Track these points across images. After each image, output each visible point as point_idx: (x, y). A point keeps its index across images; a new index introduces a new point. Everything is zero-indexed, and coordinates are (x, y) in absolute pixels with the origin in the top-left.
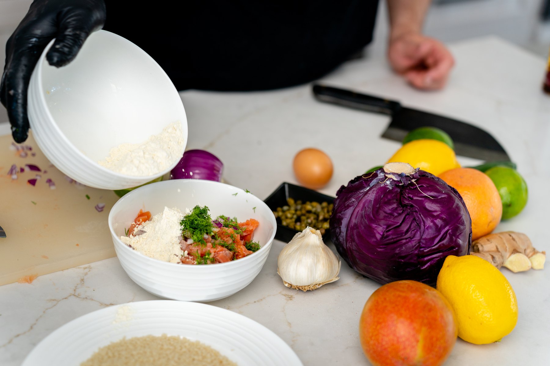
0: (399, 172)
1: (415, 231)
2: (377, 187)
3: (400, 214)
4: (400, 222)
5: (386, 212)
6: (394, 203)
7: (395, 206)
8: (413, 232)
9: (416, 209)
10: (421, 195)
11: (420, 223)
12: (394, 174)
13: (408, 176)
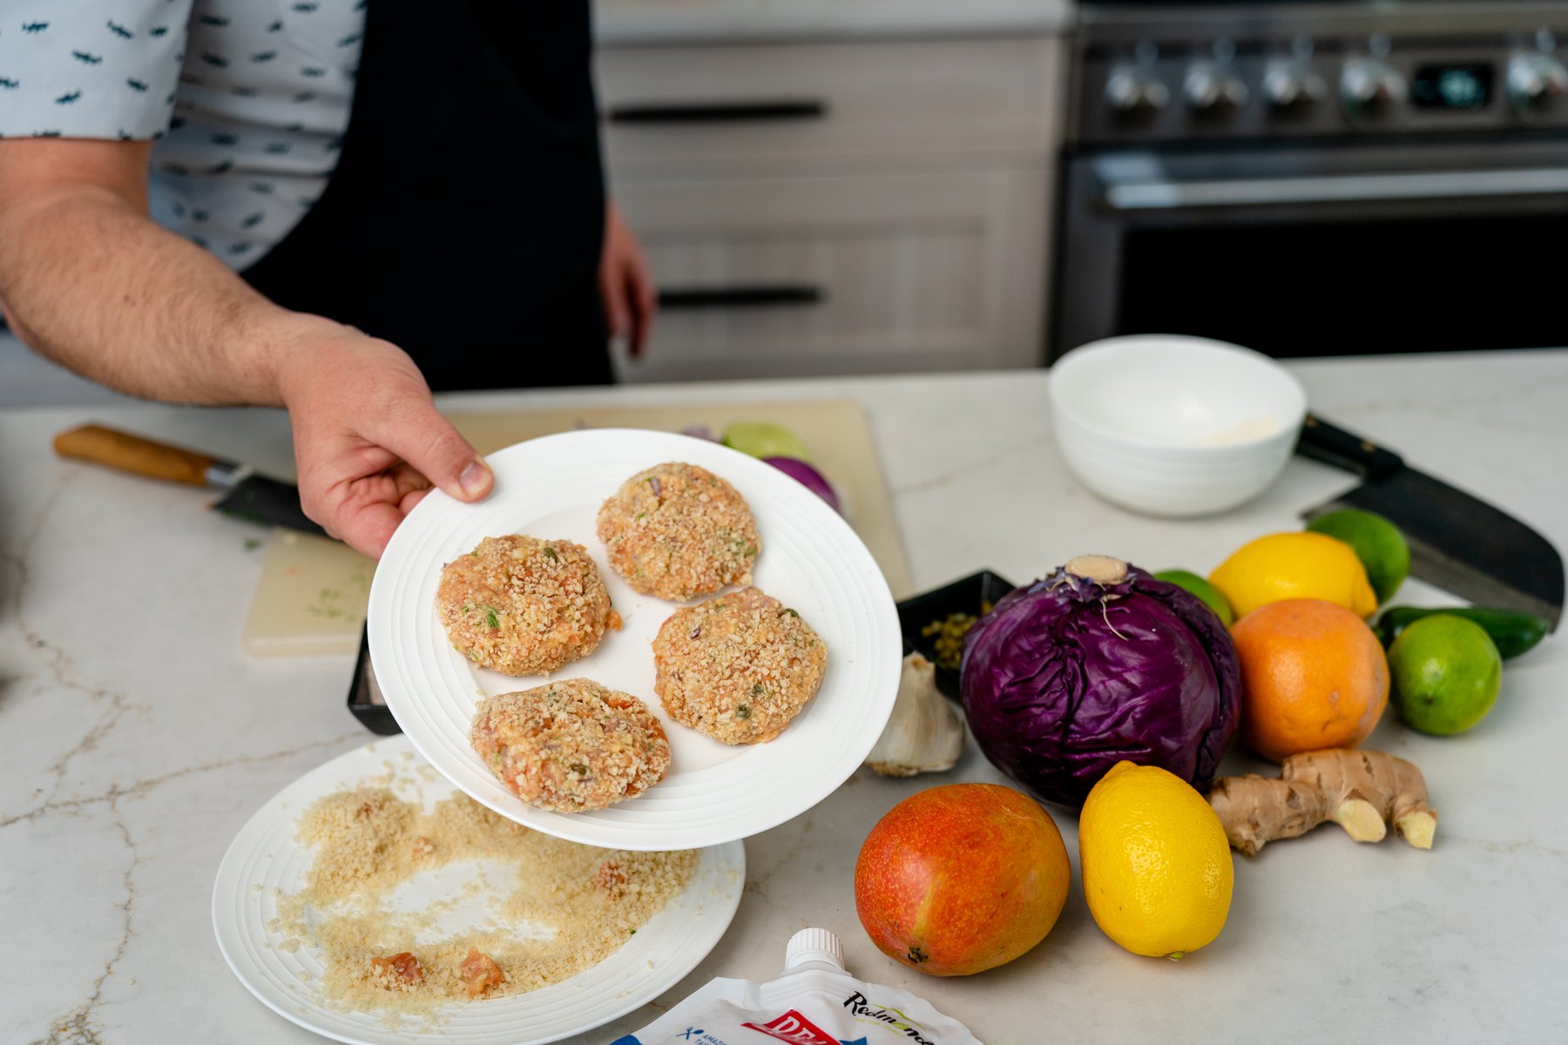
0: (1083, 574)
1: (1058, 694)
2: (1039, 597)
3: (1043, 656)
4: (1036, 672)
5: (1020, 647)
6: (1043, 632)
7: (1043, 637)
8: (1052, 696)
9: (1078, 652)
10: (1103, 627)
11: (1075, 679)
12: (1074, 576)
13: (1097, 586)
